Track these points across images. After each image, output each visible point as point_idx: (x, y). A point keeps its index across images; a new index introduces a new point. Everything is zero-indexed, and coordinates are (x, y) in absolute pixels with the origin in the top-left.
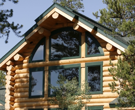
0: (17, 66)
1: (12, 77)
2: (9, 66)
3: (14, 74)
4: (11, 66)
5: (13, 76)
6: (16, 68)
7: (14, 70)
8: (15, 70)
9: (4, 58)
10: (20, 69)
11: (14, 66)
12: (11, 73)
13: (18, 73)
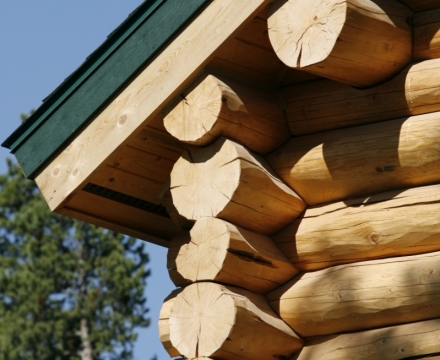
0: (313, 160)
1: (251, 307)
2: (201, 151)
3: (283, 268)
4: (230, 149)
5: (269, 297)
6: (310, 182)
7: (281, 210)
8: (291, 210)
9: (135, 47)
10: (354, 199)
11: (275, 153)
12: (234, 251)
13: (336, 258)
